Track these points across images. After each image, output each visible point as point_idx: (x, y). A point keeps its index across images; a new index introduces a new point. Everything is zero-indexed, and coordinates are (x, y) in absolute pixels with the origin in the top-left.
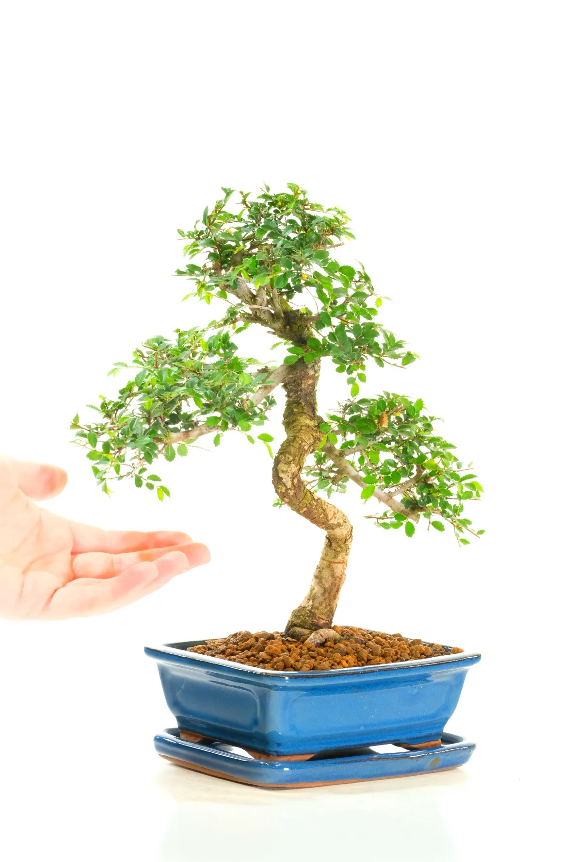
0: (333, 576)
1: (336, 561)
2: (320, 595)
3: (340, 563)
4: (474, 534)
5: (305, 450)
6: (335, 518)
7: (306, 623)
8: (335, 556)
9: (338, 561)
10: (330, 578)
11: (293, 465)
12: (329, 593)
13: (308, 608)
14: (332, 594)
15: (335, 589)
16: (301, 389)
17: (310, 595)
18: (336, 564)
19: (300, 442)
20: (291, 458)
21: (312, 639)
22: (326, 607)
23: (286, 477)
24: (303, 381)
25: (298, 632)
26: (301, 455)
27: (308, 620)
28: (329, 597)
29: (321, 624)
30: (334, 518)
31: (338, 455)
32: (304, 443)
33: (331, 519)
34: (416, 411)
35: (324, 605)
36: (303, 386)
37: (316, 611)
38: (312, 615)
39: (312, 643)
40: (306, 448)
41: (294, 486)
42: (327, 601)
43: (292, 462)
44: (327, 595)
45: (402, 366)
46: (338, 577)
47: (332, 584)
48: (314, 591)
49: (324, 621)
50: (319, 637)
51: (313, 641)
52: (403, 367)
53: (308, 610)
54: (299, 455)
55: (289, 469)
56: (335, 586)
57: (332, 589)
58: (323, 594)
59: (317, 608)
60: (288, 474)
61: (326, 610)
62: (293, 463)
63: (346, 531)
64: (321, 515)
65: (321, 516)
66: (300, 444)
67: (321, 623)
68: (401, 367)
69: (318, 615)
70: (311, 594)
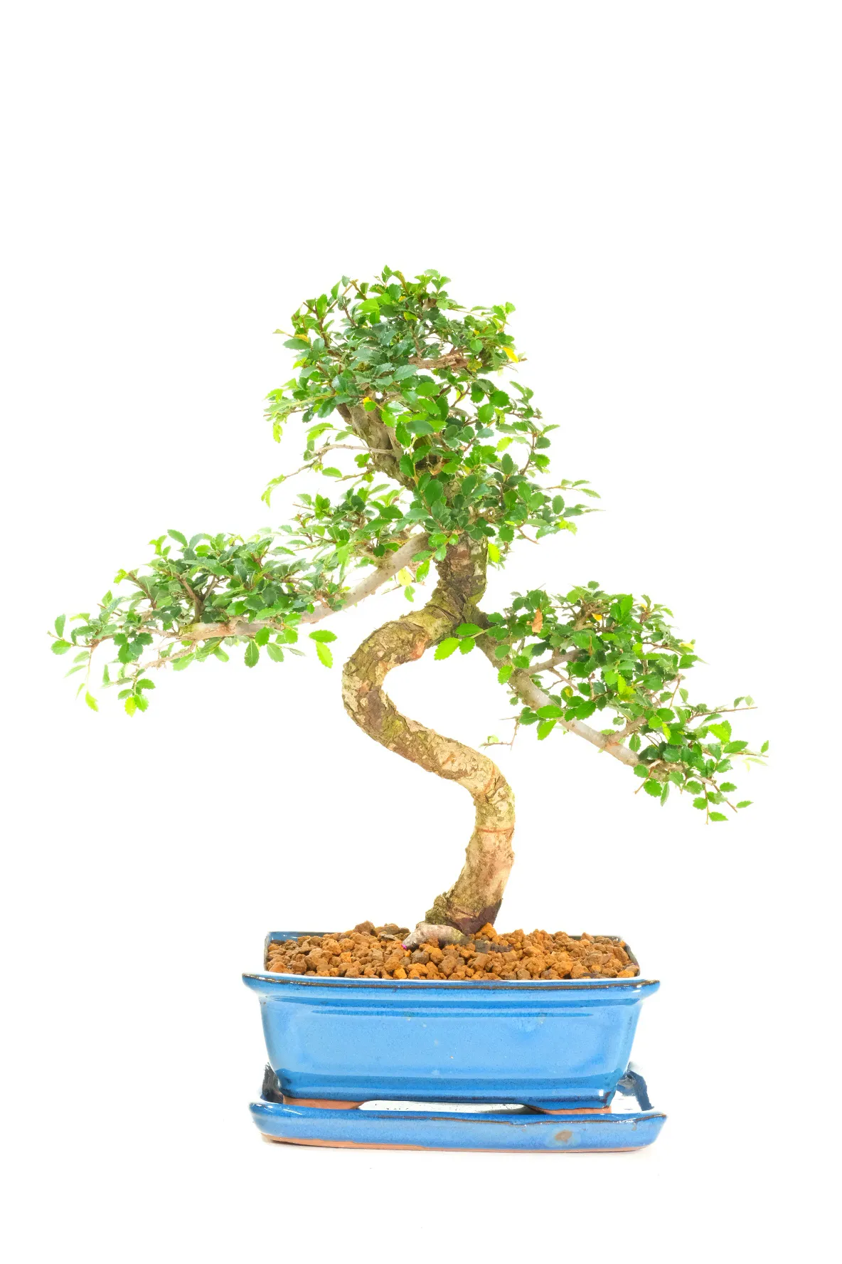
0: (481, 850)
3: (491, 832)
4: (732, 807)
6: (453, 762)
11: (356, 678)
12: (477, 876)
14: (482, 876)
15: (485, 870)
18: (485, 833)
41: (363, 709)
43: (354, 674)
44: (474, 878)
46: (488, 852)
47: (480, 862)
49: (465, 916)
56: (485, 865)
61: (471, 900)
63: (482, 784)
64: (422, 756)
65: (424, 757)
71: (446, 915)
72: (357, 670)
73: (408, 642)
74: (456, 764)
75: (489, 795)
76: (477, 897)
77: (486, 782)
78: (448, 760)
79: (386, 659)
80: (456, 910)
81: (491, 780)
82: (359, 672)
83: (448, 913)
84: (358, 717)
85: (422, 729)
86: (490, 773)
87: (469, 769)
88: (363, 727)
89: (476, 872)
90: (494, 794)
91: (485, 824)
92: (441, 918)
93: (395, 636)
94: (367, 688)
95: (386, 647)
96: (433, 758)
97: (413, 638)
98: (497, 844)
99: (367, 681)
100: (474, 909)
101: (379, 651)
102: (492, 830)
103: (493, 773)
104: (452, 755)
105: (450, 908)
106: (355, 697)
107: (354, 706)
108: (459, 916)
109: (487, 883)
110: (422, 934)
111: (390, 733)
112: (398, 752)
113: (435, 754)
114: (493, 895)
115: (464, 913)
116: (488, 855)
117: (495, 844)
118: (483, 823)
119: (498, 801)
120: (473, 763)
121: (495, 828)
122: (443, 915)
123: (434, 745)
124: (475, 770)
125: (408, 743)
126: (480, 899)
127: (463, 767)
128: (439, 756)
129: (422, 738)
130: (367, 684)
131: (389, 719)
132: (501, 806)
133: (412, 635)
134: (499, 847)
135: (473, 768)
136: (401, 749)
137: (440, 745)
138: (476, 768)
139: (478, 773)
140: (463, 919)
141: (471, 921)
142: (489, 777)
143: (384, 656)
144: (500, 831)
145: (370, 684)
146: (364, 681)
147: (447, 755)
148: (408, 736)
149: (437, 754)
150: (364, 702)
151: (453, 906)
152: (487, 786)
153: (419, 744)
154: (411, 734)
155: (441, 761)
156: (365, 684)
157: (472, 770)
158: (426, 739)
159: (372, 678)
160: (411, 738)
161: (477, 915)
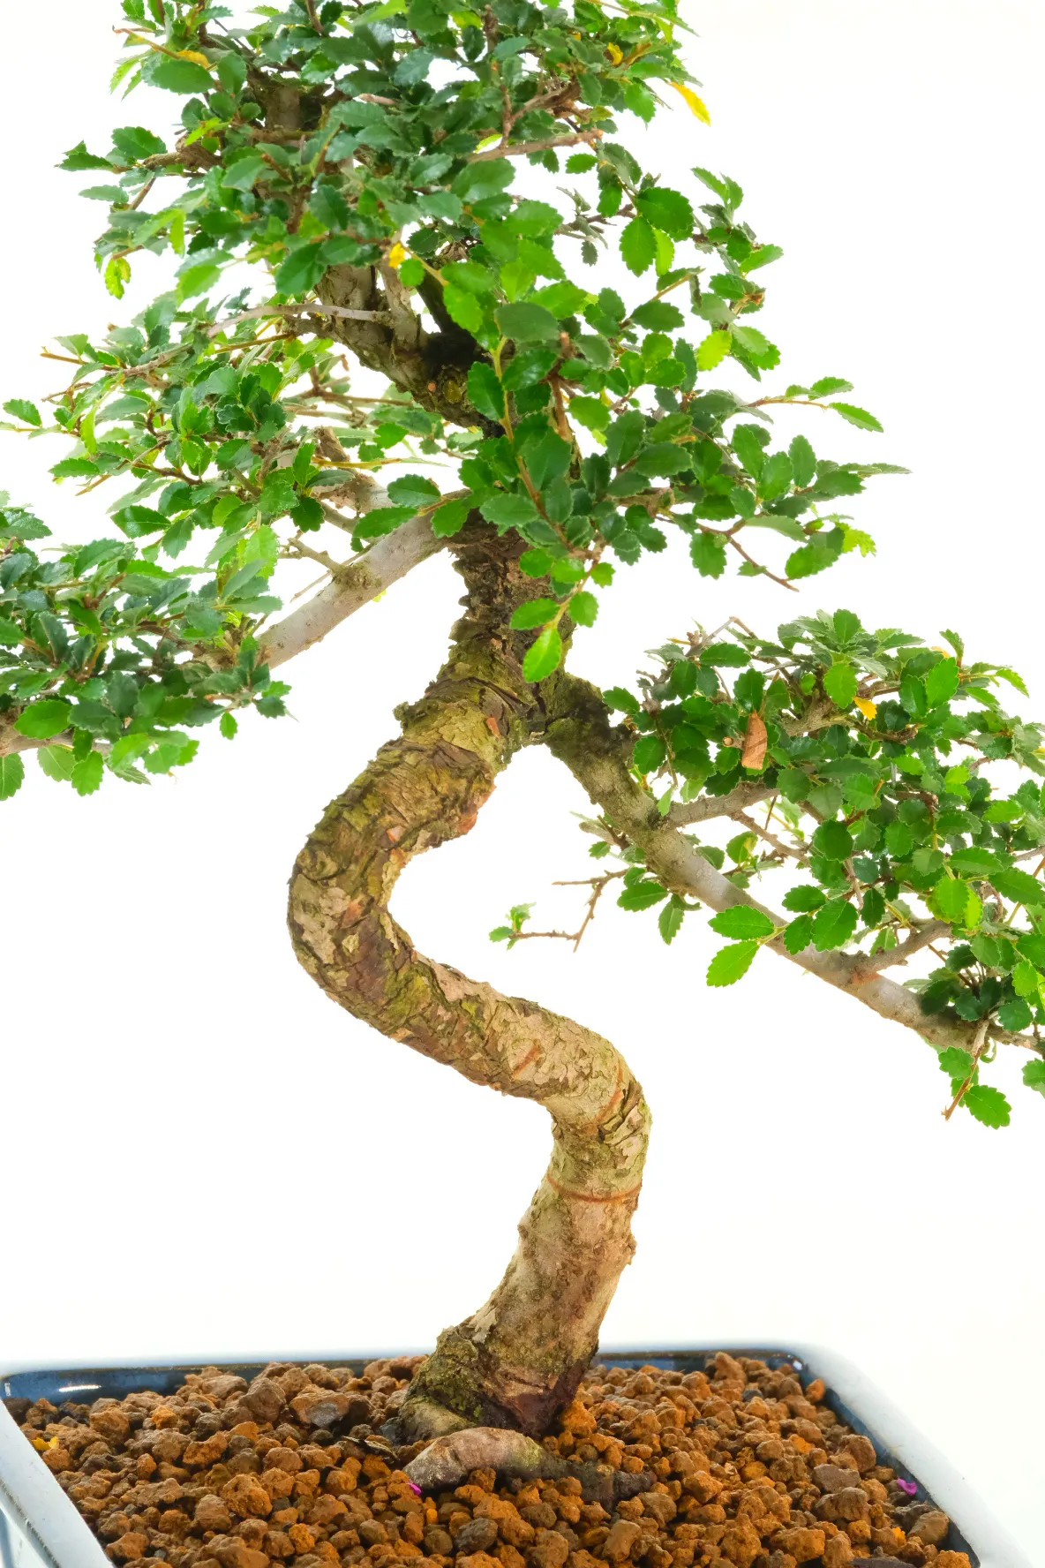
1: (582, 1192)
2: (523, 1297)
3: (595, 1200)
5: (389, 842)
6: (538, 1064)
7: (457, 1389)
8: (578, 1176)
9: (587, 1194)
10: (559, 1244)
11: (338, 892)
12: (556, 1297)
13: (477, 1338)
14: (567, 1298)
15: (576, 1285)
16: (506, 590)
17: (502, 1288)
18: (581, 1203)
19: (375, 812)
20: (331, 867)
21: (421, 1464)
22: (539, 1342)
23: (314, 925)
24: (511, 565)
25: (418, 1420)
26: (372, 858)
27: (466, 1378)
28: (554, 1307)
29: (510, 1401)
30: (532, 1064)
31: (644, 822)
32: (388, 818)
33: (518, 1068)
34: (930, 700)
35: (534, 1333)
36: (512, 578)
37: (502, 1352)
38: (486, 1363)
39: (420, 1477)
40: (395, 833)
42: (548, 1321)
43: (333, 882)
44: (547, 1299)
45: (784, 576)
46: (587, 1246)
47: (564, 1266)
48: (513, 1280)
49: (526, 1389)
50: (444, 1459)
51: (423, 1470)
52: (790, 583)
53: (478, 1345)
54: (365, 859)
55: (323, 903)
56: (577, 1272)
57: (563, 1283)
58: (536, 1296)
59: (505, 1342)
60: (320, 918)
61: (538, 1352)
62: (339, 885)
63: (597, 1105)
64: (470, 1053)
65: (475, 1057)
66: (374, 821)
67: (511, 1394)
68: (782, 582)
69: (504, 1367)
70: (506, 1284)
71: (480, 1386)
72: (340, 872)
73: (457, 799)
74: (545, 1068)
75: (608, 1127)
76: (552, 1344)
77: (605, 1101)
78: (527, 1060)
79: (407, 843)
80: (506, 1375)
81: (617, 1093)
82: (343, 877)
83: (487, 1384)
84: (331, 974)
85: (471, 992)
86: (614, 1079)
87: (572, 1075)
88: (340, 995)
89: (554, 1288)
90: (619, 1124)
91: (584, 1182)
92: (468, 1395)
93: (425, 786)
94: (359, 912)
95: (408, 816)
96: (496, 1058)
97: (468, 789)
98: (609, 1224)
99: (361, 897)
100: (547, 1373)
101: (392, 826)
102: (600, 1197)
103: (620, 1080)
104: (537, 1049)
105: (487, 1367)
106: (330, 932)
107: (326, 951)
108: (514, 1391)
109: (577, 1312)
110: (456, 1456)
111: (400, 1006)
112: (413, 1046)
113: (500, 1049)
114: (588, 1335)
115: (523, 1382)
116: (586, 1252)
117: (603, 1226)
118: (580, 1179)
119: (625, 1138)
120: (582, 1063)
121: (608, 1193)
122: (474, 1387)
123: (498, 1029)
124: (586, 1078)
125: (440, 1028)
126: (560, 1346)
127: (559, 1075)
128: (509, 1053)
129: (472, 1011)
130: (360, 903)
131: (401, 976)
132: (630, 1145)
133: (464, 782)
134: (611, 1231)
135: (581, 1074)
136: (424, 1041)
137: (512, 1026)
138: (587, 1071)
139: (592, 1082)
140: (522, 1396)
141: (540, 1398)
142: (612, 1089)
143: (403, 839)
144: (617, 1198)
145: (366, 901)
146: (353, 897)
147: (526, 1047)
148: (441, 1011)
149: (504, 1049)
150: (351, 943)
151: (497, 1364)
152: (606, 1110)
153: (466, 1028)
154: (447, 1006)
155: (512, 1064)
156: (356, 901)
157: (578, 1077)
158: (479, 1012)
159: (372, 891)
160: (447, 1016)
161: (552, 1385)
